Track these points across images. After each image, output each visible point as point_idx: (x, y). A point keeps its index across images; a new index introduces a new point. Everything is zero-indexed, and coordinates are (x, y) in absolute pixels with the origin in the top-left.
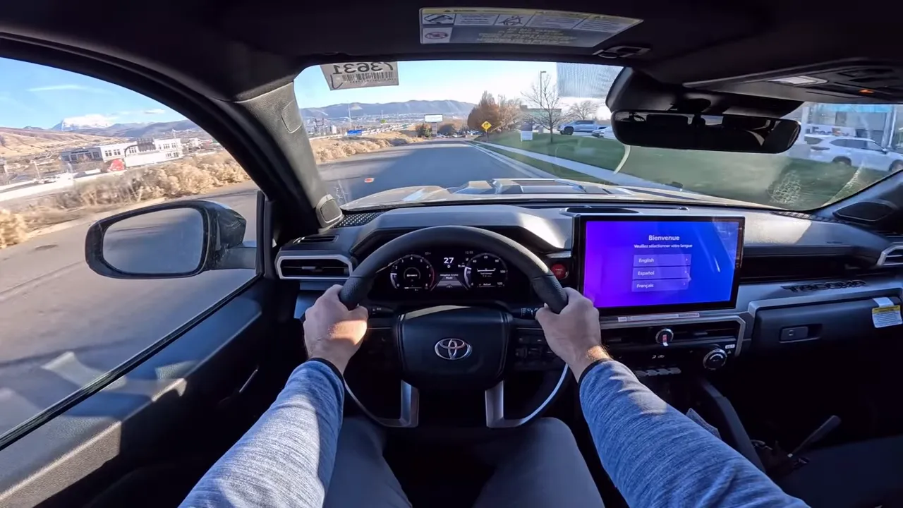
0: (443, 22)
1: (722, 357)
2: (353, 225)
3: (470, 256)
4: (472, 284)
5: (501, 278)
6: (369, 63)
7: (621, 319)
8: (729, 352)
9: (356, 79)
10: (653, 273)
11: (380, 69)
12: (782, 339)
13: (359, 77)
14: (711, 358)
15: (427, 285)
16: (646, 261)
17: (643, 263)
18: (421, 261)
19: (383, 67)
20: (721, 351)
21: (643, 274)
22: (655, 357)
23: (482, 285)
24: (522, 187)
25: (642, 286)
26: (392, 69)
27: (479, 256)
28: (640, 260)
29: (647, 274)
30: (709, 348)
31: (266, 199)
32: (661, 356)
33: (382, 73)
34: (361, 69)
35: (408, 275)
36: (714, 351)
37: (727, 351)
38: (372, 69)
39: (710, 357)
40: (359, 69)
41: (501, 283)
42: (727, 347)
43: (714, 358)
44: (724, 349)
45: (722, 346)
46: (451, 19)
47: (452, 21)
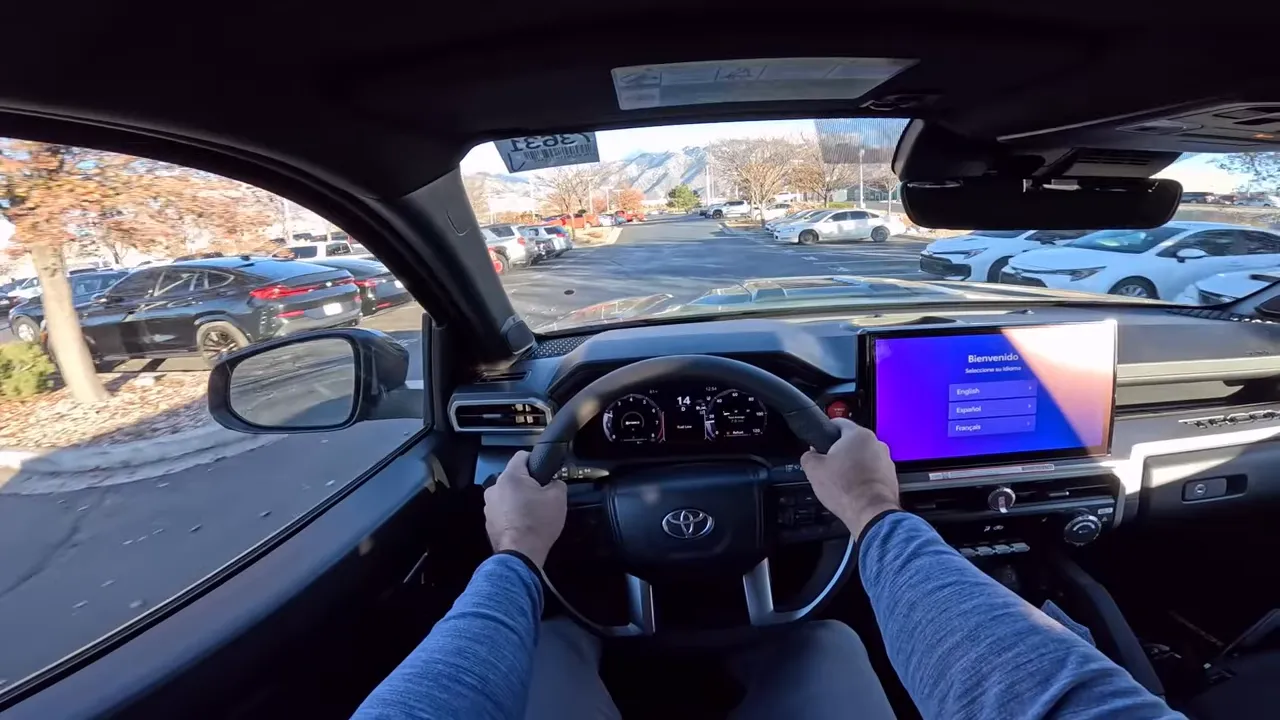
0: (646, 82)
1: (1093, 527)
2: (550, 356)
3: (713, 394)
4: (717, 433)
5: (759, 422)
6: (558, 136)
7: (932, 476)
8: (1105, 519)
9: (542, 156)
10: (979, 409)
11: (572, 142)
12: (1187, 497)
13: (544, 152)
14: (1075, 529)
15: (653, 435)
16: (967, 392)
17: (963, 395)
18: (645, 403)
19: (577, 139)
20: (1091, 518)
21: (964, 411)
22: (988, 528)
23: (731, 433)
24: (785, 291)
25: (964, 428)
26: (589, 141)
27: (725, 393)
28: (959, 392)
29: (970, 410)
30: (1071, 515)
31: (434, 324)
32: (998, 527)
33: (576, 146)
34: (548, 143)
35: (627, 423)
36: (1080, 518)
37: (1100, 517)
38: (562, 142)
39: (1074, 526)
40: (545, 143)
41: (758, 430)
42: (1100, 512)
43: (1078, 529)
44: (1095, 515)
45: (1093, 510)
46: (655, 78)
47: (658, 81)
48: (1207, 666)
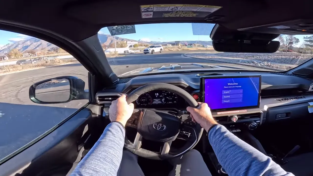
0: (149, 10)
1: (255, 125)
2: (122, 83)
3: (164, 93)
4: (165, 102)
5: (175, 100)
6: (125, 26)
7: (219, 113)
8: (258, 124)
9: (120, 31)
10: (229, 97)
12: (277, 118)
13: (121, 30)
14: (251, 126)
15: (149, 103)
16: (227, 92)
17: (226, 93)
18: (147, 95)
19: (130, 27)
20: (255, 123)
21: (226, 97)
22: (231, 126)
23: (169, 103)
24: (181, 67)
25: (226, 101)
26: (133, 27)
27: (167, 92)
28: (224, 92)
30: (250, 122)
31: (91, 75)
32: (233, 126)
33: (130, 29)
34: (122, 28)
35: (142, 100)
36: (253, 123)
37: (257, 123)
38: (126, 28)
40: (121, 28)
41: (175, 102)
43: (252, 126)
44: (256, 122)
46: (152, 9)
47: (152, 10)
48: (282, 159)
